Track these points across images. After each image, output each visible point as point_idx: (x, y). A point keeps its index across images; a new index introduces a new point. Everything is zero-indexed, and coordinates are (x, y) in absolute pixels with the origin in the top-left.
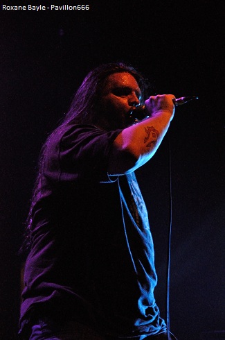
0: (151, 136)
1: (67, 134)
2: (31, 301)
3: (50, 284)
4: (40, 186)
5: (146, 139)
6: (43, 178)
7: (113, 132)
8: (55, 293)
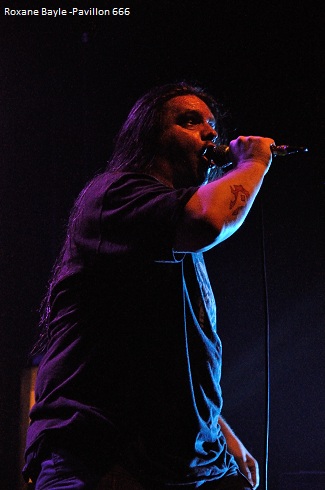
0: (239, 199)
1: (114, 185)
2: (43, 425)
3: (71, 402)
4: (66, 257)
5: (233, 203)
6: (73, 246)
7: (186, 191)
8: (78, 416)
